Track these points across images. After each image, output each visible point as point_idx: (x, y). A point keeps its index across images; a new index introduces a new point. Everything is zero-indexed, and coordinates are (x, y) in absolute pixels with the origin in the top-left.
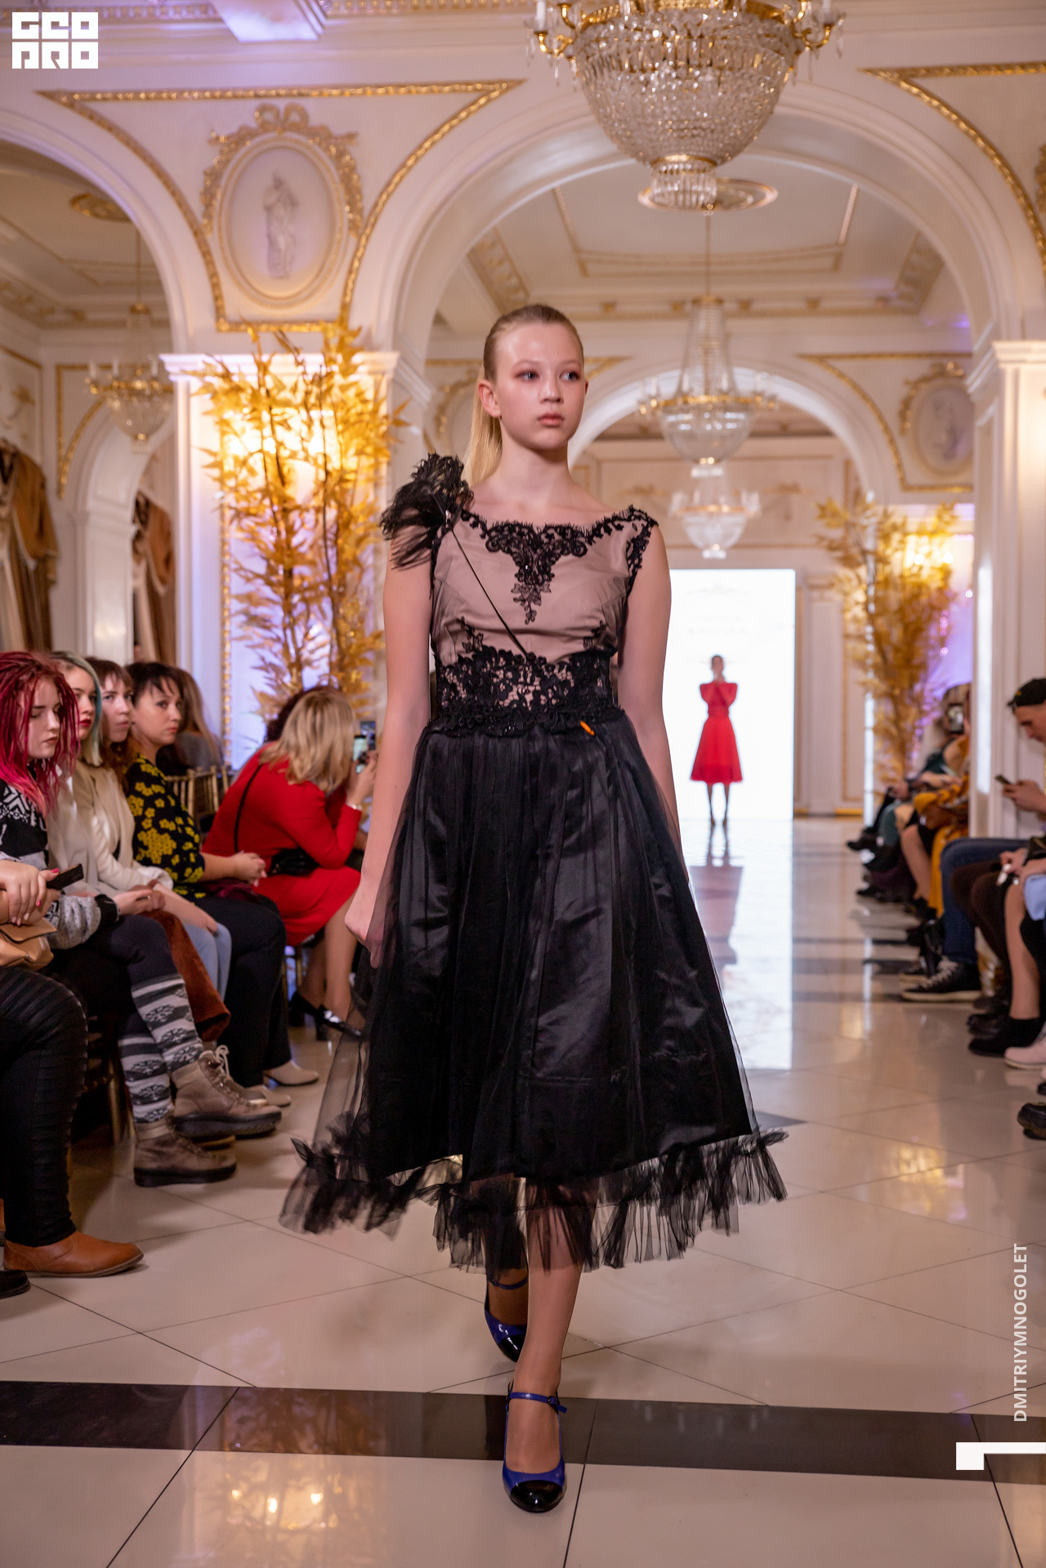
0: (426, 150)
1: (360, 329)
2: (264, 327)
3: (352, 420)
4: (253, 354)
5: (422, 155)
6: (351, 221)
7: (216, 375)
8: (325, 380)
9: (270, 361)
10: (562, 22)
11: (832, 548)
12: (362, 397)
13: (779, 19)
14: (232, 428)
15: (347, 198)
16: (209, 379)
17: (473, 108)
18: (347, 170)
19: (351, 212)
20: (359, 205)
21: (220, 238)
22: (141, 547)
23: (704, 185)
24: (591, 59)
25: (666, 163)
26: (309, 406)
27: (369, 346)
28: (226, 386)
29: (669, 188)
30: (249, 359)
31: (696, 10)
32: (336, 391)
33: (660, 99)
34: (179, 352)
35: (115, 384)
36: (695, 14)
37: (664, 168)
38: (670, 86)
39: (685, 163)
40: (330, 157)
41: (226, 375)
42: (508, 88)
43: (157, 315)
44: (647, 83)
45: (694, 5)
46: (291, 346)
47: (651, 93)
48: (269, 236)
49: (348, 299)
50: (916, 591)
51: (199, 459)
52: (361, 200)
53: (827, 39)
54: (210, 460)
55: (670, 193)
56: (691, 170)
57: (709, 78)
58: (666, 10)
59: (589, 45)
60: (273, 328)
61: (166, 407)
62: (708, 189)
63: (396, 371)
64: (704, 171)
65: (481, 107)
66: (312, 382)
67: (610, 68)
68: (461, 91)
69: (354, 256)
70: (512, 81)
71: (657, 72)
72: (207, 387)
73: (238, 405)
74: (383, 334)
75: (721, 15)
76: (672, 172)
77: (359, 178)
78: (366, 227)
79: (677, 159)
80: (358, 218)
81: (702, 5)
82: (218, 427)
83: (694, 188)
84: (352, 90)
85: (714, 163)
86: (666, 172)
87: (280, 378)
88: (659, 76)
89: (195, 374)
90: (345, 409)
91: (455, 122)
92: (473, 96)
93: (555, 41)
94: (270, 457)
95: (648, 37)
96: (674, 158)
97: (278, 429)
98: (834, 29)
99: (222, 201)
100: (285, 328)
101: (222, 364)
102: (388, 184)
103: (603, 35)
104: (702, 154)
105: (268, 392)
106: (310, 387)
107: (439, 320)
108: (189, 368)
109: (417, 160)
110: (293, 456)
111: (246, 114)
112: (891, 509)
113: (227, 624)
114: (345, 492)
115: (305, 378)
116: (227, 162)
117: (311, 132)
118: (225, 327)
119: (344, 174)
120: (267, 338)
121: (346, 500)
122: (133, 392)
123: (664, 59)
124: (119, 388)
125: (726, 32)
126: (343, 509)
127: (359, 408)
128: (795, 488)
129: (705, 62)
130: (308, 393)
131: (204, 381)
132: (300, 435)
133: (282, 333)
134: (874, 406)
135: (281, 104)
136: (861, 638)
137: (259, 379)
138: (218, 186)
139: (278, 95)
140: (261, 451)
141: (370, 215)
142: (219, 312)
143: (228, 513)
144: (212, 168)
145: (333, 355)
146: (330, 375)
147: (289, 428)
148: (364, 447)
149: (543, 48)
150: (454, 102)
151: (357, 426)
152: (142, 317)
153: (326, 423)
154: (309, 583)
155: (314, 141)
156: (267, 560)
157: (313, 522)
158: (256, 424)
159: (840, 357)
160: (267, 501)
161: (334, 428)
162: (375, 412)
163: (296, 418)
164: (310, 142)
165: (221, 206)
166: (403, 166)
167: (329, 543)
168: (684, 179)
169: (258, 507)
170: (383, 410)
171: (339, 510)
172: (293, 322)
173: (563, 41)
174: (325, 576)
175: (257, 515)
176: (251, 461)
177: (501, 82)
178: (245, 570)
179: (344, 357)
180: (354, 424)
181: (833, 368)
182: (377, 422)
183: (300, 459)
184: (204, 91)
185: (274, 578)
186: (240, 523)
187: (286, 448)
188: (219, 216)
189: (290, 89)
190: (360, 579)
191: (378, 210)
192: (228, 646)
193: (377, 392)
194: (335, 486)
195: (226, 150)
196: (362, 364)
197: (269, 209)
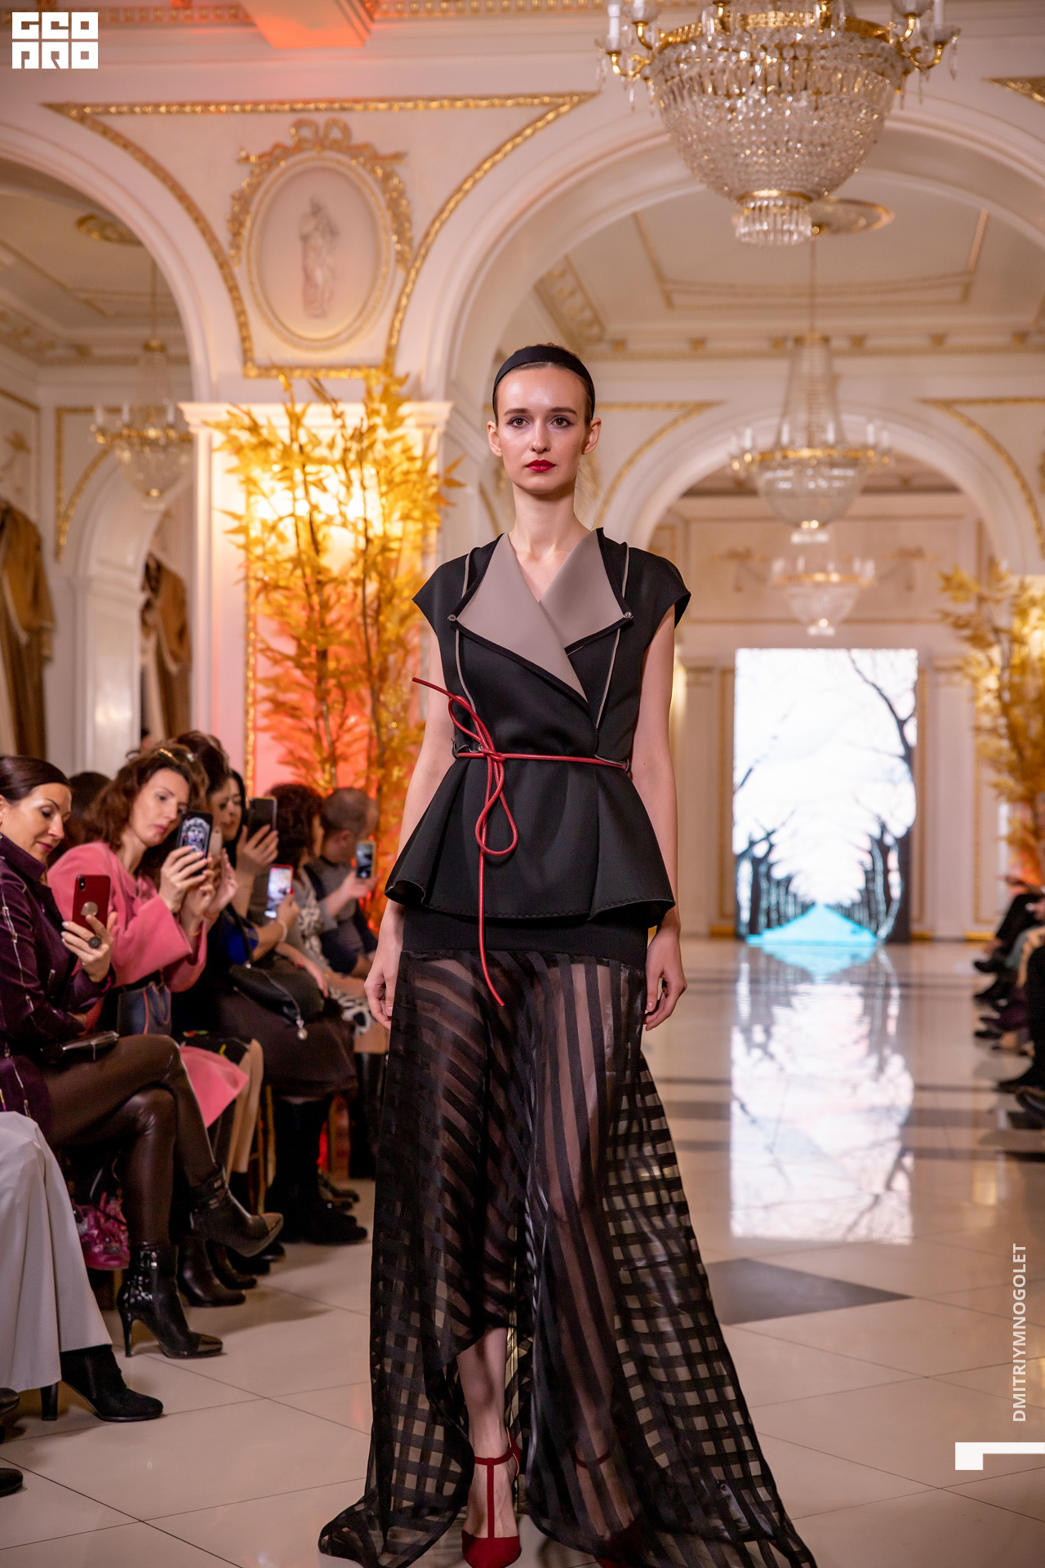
0: (486, 172)
1: (407, 376)
2: (297, 373)
3: (397, 479)
4: (284, 403)
5: (481, 178)
6: (399, 253)
7: (243, 428)
8: (366, 436)
9: (304, 412)
10: (637, 41)
11: (959, 624)
12: (409, 454)
13: (883, 38)
14: (259, 488)
15: (395, 226)
16: (234, 432)
17: (540, 124)
18: (395, 195)
19: (398, 242)
20: (408, 235)
21: (249, 271)
22: (153, 617)
23: (797, 224)
24: (669, 83)
25: (754, 199)
26: (348, 465)
27: (417, 395)
28: (254, 440)
29: (758, 227)
30: (280, 409)
31: (789, 28)
32: (379, 447)
33: (747, 127)
34: (200, 401)
35: (125, 432)
36: (788, 34)
37: (752, 205)
38: (760, 114)
39: (775, 198)
40: (376, 179)
41: (254, 428)
42: (580, 102)
43: (173, 350)
44: (733, 110)
45: (786, 24)
46: (328, 396)
47: (738, 122)
48: (305, 269)
49: (394, 341)
51: (222, 523)
52: (410, 228)
53: (939, 58)
54: (234, 524)
55: (758, 232)
56: (783, 206)
57: (804, 103)
58: (755, 29)
59: (669, 66)
60: (307, 373)
61: (184, 459)
62: (802, 228)
63: (448, 423)
64: (797, 208)
65: (549, 123)
66: (352, 437)
67: (692, 91)
68: (526, 105)
69: (402, 292)
70: (585, 94)
71: (744, 98)
72: (232, 440)
73: (267, 462)
74: (433, 381)
75: (817, 34)
76: (760, 208)
77: (409, 203)
78: (415, 259)
79: (767, 195)
80: (407, 249)
81: (795, 24)
82: (243, 487)
83: (786, 227)
84: (402, 104)
85: (809, 199)
86: (754, 208)
87: (314, 431)
89: (218, 426)
90: (389, 467)
91: (518, 140)
92: (540, 111)
93: (628, 59)
94: (303, 522)
95: (734, 58)
96: (764, 193)
97: (313, 490)
98: (948, 47)
99: (252, 229)
100: (321, 375)
101: (249, 414)
102: (442, 211)
103: (683, 57)
104: (794, 189)
105: (301, 447)
106: (349, 444)
108: (211, 419)
109: (475, 183)
110: (329, 521)
111: (280, 130)
112: (1029, 579)
113: (252, 711)
114: (388, 562)
115: (344, 432)
116: (259, 184)
117: (355, 151)
118: (253, 372)
119: (391, 198)
120: (301, 385)
121: (388, 572)
122: (146, 441)
123: (752, 83)
124: (129, 436)
125: (823, 52)
126: (385, 582)
127: (405, 466)
128: (918, 553)
129: (799, 84)
130: (346, 450)
131: (227, 434)
132: (337, 498)
133: (317, 380)
134: (1010, 461)
135: (321, 119)
136: (993, 731)
137: (291, 433)
138: (247, 212)
139: (317, 109)
140: (292, 515)
141: (421, 245)
142: (246, 356)
143: (254, 585)
144: (242, 192)
145: (376, 405)
146: (372, 429)
147: (325, 490)
148: (410, 510)
149: (616, 69)
150: (517, 118)
151: (403, 487)
152: (158, 356)
153: (366, 483)
154: (346, 666)
155: (358, 162)
156: (298, 639)
157: (350, 597)
158: (287, 484)
159: (970, 402)
160: (298, 572)
161: (377, 489)
162: (423, 471)
163: (333, 478)
164: (354, 162)
165: (251, 235)
166: (459, 189)
167: (369, 621)
168: (775, 215)
169: (288, 579)
170: (433, 468)
171: (381, 583)
172: (331, 367)
173: (639, 62)
174: (364, 658)
175: (287, 588)
176: (281, 526)
177: (571, 95)
178: (272, 650)
179: (388, 409)
180: (399, 485)
181: (961, 416)
182: (426, 482)
183: (337, 525)
184: (233, 104)
185: (306, 660)
186: (267, 596)
187: (320, 512)
188: (249, 245)
189: (332, 102)
190: (404, 662)
191: (429, 239)
192: (251, 737)
193: (426, 448)
194: (376, 555)
195: (257, 171)
196: (410, 415)
197: (305, 238)
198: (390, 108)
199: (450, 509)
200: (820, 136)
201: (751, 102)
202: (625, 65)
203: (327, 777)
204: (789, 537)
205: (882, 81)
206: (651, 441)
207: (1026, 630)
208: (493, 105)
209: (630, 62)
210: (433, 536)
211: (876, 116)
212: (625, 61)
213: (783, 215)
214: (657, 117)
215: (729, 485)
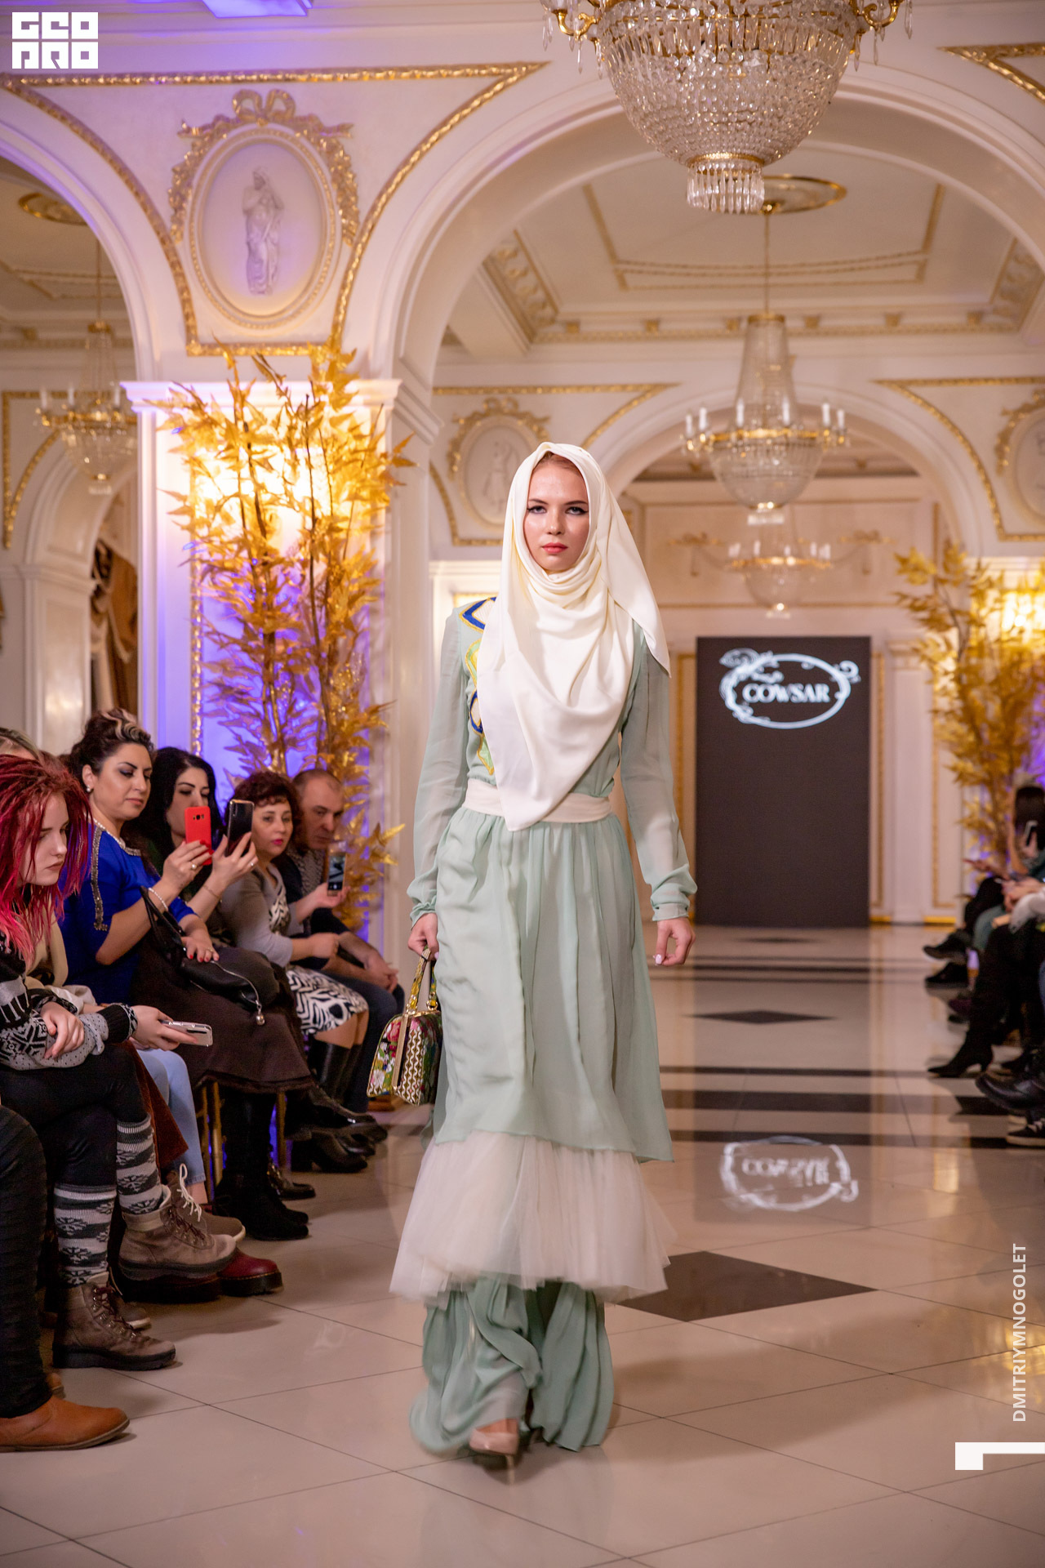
0: (432, 144)
1: (354, 352)
2: (243, 350)
3: (345, 458)
4: (229, 382)
5: (428, 150)
6: (344, 227)
7: (186, 406)
8: (312, 413)
9: (248, 390)
11: (916, 606)
12: (356, 432)
14: (204, 468)
15: (340, 200)
16: (176, 410)
17: (487, 95)
18: (340, 167)
19: (344, 216)
20: (354, 209)
21: (192, 246)
22: (102, 606)
23: (750, 188)
24: (617, 42)
25: (705, 162)
26: (294, 443)
27: (365, 372)
28: (198, 419)
29: (709, 191)
30: (224, 388)
32: (325, 424)
33: (697, 87)
34: (142, 379)
35: (71, 415)
37: (703, 168)
38: (710, 73)
39: (727, 161)
40: (320, 153)
41: (198, 407)
42: (528, 72)
43: (118, 334)
44: (683, 69)
46: (273, 374)
47: (688, 81)
48: (248, 244)
49: (341, 318)
50: (1016, 658)
51: (166, 504)
52: (356, 203)
53: (895, 17)
54: (179, 505)
55: (709, 197)
56: (735, 170)
57: (756, 63)
59: (617, 25)
60: (253, 351)
61: (128, 442)
62: (755, 192)
63: (397, 400)
64: (750, 171)
65: (496, 93)
66: (297, 415)
67: (641, 51)
68: (474, 75)
69: (349, 268)
70: (533, 64)
71: (694, 57)
72: (175, 419)
73: (211, 441)
74: (382, 358)
76: (712, 171)
77: (355, 176)
78: (362, 234)
79: (719, 157)
80: (352, 223)
82: (188, 467)
83: (738, 191)
84: (347, 75)
85: (762, 162)
86: (705, 172)
87: (259, 409)
88: (696, 60)
89: (161, 404)
90: (336, 446)
91: (466, 112)
92: (488, 81)
93: (576, 20)
94: (249, 504)
96: (716, 156)
97: (258, 469)
98: (902, 6)
99: (194, 203)
100: (266, 353)
101: (192, 392)
102: (388, 184)
103: (631, 16)
104: (747, 152)
105: (246, 425)
106: (294, 421)
107: (450, 339)
108: (154, 399)
109: (422, 155)
110: (275, 501)
111: (221, 101)
112: (985, 561)
113: (199, 697)
114: (336, 543)
115: (289, 409)
116: (201, 157)
117: (299, 123)
118: (197, 350)
119: (336, 171)
120: (246, 364)
121: (337, 553)
122: (93, 425)
123: (703, 42)
124: (75, 419)
125: (775, 10)
126: (333, 563)
127: (353, 445)
128: (875, 537)
129: (751, 44)
130: (292, 428)
131: (170, 413)
132: (283, 477)
133: (261, 356)
134: (965, 440)
135: (264, 90)
136: (950, 713)
137: (235, 411)
138: (189, 185)
139: (260, 80)
140: (237, 495)
141: (367, 220)
142: (190, 333)
143: (200, 567)
144: (184, 164)
145: (323, 383)
146: (319, 406)
147: (270, 468)
148: (358, 489)
149: (563, 29)
150: (465, 89)
151: (351, 465)
152: (103, 336)
153: (313, 462)
154: (294, 649)
155: (302, 133)
156: (244, 623)
157: (299, 579)
158: (233, 463)
159: (926, 382)
160: (244, 554)
161: (324, 468)
162: (371, 450)
163: (279, 457)
164: (298, 135)
165: (193, 209)
166: (406, 162)
167: (316, 602)
168: (727, 180)
169: (234, 560)
170: (382, 447)
171: (329, 565)
172: (276, 345)
173: (586, 21)
174: (312, 641)
175: (233, 571)
176: (226, 507)
177: (519, 65)
178: (219, 634)
179: (334, 386)
180: (347, 464)
181: (917, 396)
182: (375, 461)
183: (283, 505)
184: (174, 75)
185: (253, 644)
186: (212, 579)
187: (267, 492)
188: (191, 221)
189: (274, 72)
190: (354, 645)
191: (376, 213)
192: (199, 723)
193: (374, 426)
194: (323, 535)
195: (199, 143)
196: (357, 393)
197: (248, 213)
198: (334, 79)
199: (398, 488)
200: (773, 97)
201: (701, 60)
202: (571, 26)
203: (275, 762)
204: (746, 520)
205: (836, 39)
206: (605, 423)
207: (983, 612)
208: (440, 75)
209: (577, 22)
210: (382, 515)
211: (829, 77)
212: (571, 20)
213: (735, 179)
214: (606, 80)
215: (685, 469)
